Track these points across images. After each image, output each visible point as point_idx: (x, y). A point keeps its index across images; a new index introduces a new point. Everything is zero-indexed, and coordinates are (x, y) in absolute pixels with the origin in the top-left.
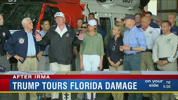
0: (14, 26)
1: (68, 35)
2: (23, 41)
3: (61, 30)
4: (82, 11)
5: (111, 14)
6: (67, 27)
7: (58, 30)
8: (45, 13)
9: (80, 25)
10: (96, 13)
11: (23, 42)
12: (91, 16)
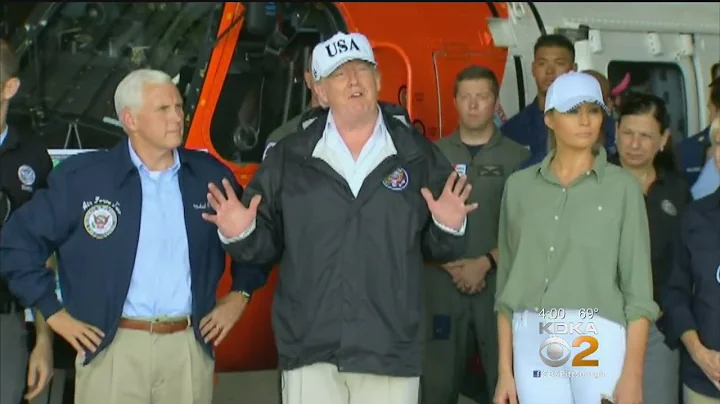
0: (44, 120)
1: (397, 180)
2: (110, 220)
3: (355, 149)
4: (490, 18)
5: (685, 40)
6: (392, 126)
7: (331, 148)
8: (244, 35)
9: (473, 112)
10: (584, 32)
11: (108, 228)
12: (552, 53)
